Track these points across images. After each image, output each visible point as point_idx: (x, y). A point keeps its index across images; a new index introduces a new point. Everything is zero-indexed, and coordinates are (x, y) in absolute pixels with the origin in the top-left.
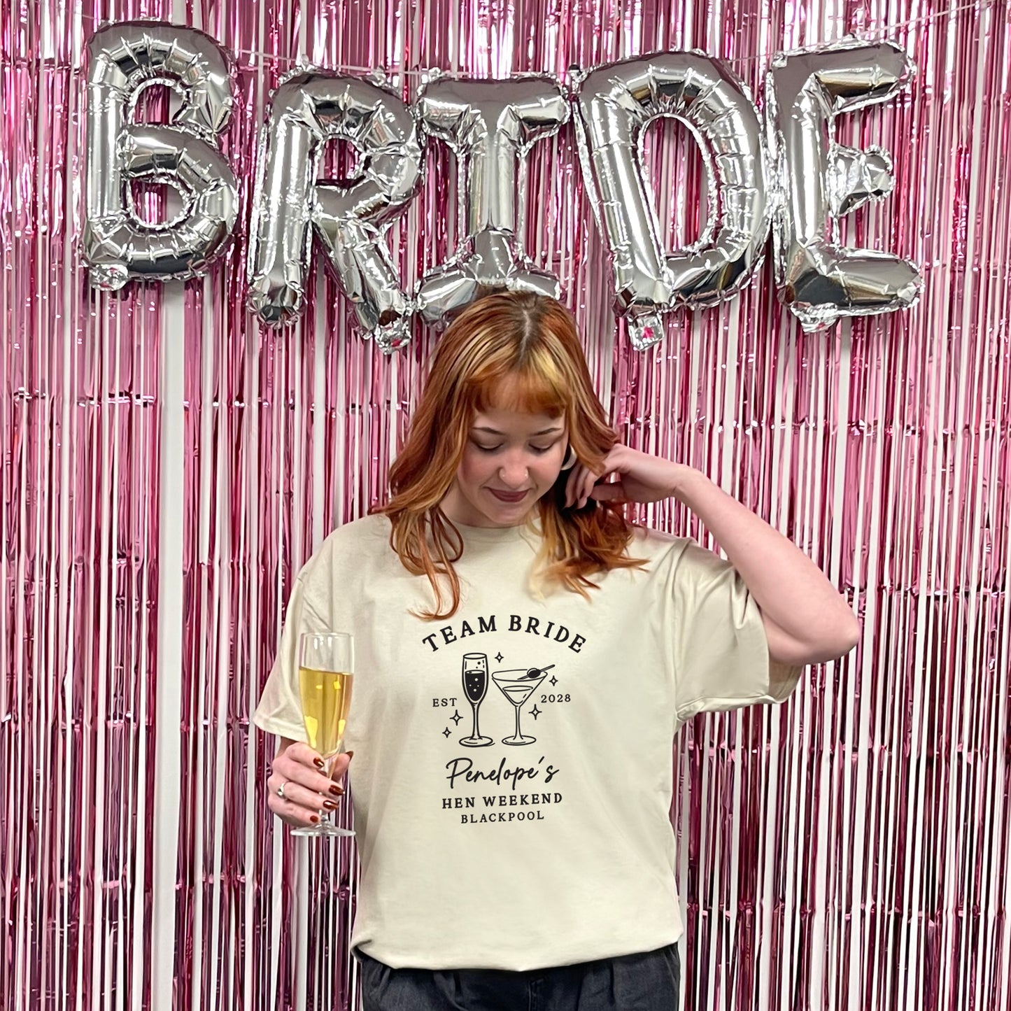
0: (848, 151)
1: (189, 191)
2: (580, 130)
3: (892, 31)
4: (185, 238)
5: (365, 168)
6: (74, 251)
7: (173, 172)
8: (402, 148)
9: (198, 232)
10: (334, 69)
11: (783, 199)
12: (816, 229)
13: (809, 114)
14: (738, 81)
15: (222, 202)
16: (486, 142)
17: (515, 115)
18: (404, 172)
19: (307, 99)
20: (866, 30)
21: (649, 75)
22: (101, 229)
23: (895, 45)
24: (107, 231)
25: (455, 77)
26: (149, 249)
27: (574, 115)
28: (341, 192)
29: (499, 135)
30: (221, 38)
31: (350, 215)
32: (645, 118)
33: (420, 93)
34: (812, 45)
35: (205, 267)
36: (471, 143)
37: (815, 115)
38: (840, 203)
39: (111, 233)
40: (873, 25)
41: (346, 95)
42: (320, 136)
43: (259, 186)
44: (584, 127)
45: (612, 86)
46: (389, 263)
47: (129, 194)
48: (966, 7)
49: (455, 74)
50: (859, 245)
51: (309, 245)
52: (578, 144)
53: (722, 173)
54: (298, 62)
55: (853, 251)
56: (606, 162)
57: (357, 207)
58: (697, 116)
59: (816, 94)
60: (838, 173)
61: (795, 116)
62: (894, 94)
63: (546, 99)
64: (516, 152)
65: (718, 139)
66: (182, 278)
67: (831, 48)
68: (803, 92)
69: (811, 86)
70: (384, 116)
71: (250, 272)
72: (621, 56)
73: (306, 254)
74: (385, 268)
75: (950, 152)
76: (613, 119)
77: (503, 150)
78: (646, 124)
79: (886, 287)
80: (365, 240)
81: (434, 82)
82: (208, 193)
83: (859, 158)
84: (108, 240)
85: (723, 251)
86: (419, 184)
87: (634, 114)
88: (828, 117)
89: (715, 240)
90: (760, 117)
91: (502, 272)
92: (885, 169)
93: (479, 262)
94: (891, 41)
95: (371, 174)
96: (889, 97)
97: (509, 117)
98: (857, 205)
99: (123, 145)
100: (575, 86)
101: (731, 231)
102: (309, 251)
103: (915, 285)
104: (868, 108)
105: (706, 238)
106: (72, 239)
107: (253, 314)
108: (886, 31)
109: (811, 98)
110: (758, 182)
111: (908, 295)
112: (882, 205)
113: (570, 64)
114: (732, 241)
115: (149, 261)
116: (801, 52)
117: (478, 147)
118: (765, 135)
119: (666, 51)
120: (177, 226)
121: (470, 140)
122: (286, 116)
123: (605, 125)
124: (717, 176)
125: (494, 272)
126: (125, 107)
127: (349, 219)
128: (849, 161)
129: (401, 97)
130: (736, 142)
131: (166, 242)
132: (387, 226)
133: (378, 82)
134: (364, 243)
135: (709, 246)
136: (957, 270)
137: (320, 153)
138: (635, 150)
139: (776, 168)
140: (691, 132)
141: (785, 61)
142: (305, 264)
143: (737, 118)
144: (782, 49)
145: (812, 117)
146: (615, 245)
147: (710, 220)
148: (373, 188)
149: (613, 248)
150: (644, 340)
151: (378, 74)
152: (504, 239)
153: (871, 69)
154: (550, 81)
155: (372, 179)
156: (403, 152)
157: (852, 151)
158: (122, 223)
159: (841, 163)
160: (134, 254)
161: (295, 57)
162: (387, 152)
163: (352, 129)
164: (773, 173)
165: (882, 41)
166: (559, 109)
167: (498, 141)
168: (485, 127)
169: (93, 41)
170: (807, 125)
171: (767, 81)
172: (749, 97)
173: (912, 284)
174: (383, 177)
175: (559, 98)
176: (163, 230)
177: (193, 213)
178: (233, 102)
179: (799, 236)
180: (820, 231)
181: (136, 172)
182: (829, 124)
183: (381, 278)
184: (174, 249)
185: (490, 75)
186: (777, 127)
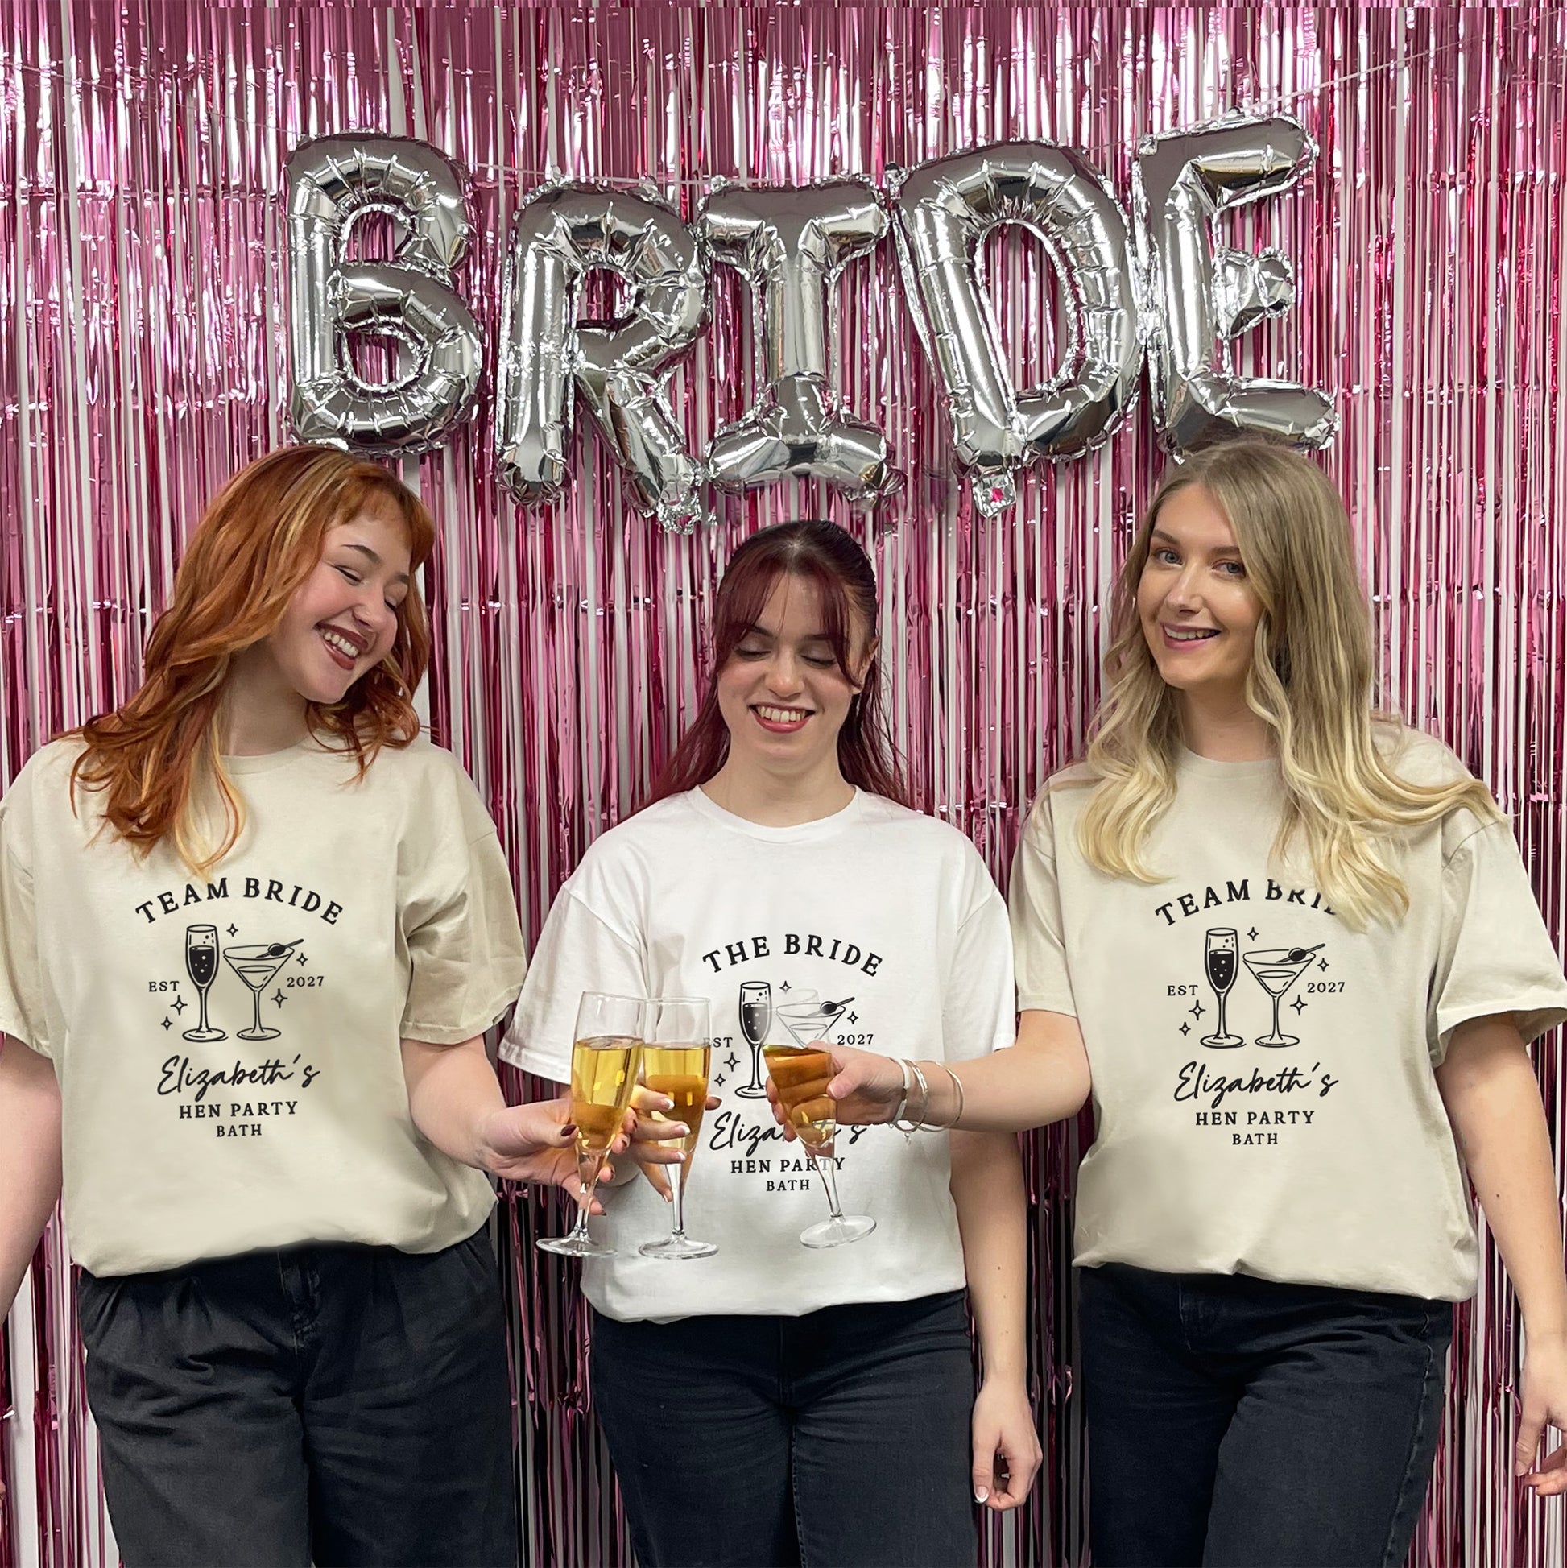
0: (1239, 255)
1: (421, 343)
2: (902, 244)
3: (1288, 101)
4: (417, 402)
5: (637, 305)
6: (280, 423)
7: (399, 320)
8: (681, 279)
9: (432, 394)
10: (593, 181)
11: (1158, 320)
12: (1201, 356)
13: (1186, 212)
14: (1097, 174)
15: (461, 355)
16: (785, 266)
17: (819, 231)
18: (685, 308)
19: (560, 222)
20: (1255, 102)
21: (984, 173)
22: (310, 395)
23: (1291, 120)
24: (319, 398)
25: (745, 186)
26: (373, 417)
27: (895, 227)
28: (608, 336)
29: (801, 256)
30: (449, 150)
31: (619, 365)
32: (982, 227)
33: (701, 208)
34: (1189, 123)
35: (443, 436)
36: (766, 268)
37: (1193, 213)
38: (1231, 322)
39: (326, 400)
40: (1264, 95)
41: (609, 215)
42: (579, 266)
43: (505, 332)
44: (907, 241)
45: (939, 189)
46: (672, 421)
47: (345, 350)
48: (1379, 68)
49: (744, 182)
50: (1258, 374)
51: (570, 403)
52: (901, 263)
53: (1081, 291)
54: (548, 177)
55: (1249, 380)
56: (935, 285)
57: (628, 354)
58: (1047, 220)
59: (1194, 187)
60: (1226, 281)
61: (1169, 216)
62: (1293, 181)
63: (857, 208)
64: (823, 276)
65: (1074, 249)
66: (416, 451)
67: (1212, 128)
68: (1177, 186)
69: (1186, 177)
70: (656, 239)
71: (499, 440)
72: (951, 149)
73: (567, 414)
74: (666, 428)
75: (1367, 249)
76: (942, 230)
77: (806, 276)
78: (983, 234)
79: (1291, 426)
80: (640, 394)
81: (718, 194)
82: (443, 345)
83: (1251, 264)
84: (322, 409)
85: (1086, 388)
86: (705, 322)
87: (968, 223)
88: (1212, 215)
89: (1076, 375)
90: (1125, 218)
91: (813, 427)
92: (1285, 277)
93: (783, 416)
94: (1286, 115)
95: (645, 312)
96: (1286, 185)
97: (812, 233)
98: (1252, 323)
99: (334, 289)
100: (894, 190)
101: (1095, 364)
102: (570, 411)
103: (1328, 421)
104: (1261, 200)
105: (1065, 373)
106: (277, 409)
107: (504, 492)
108: (1280, 102)
109: (1188, 193)
110: (1126, 300)
111: (1319, 434)
112: (1285, 320)
113: (887, 163)
114: (1098, 376)
115: (373, 432)
116: (1174, 135)
117: (775, 274)
118: (1133, 241)
119: (1005, 142)
120: (407, 387)
121: (766, 264)
122: (534, 245)
123: (933, 239)
124: (1076, 295)
125: (802, 427)
126: (335, 241)
127: (619, 370)
128: (1240, 268)
129: (677, 213)
130: (1097, 251)
131: (394, 407)
132: (667, 376)
133: (648, 196)
134: (639, 398)
135: (1070, 384)
136: (1382, 395)
137: (579, 288)
138: (971, 266)
139: (1149, 281)
140: (1041, 243)
141: (1155, 146)
142: (567, 428)
143: (1096, 220)
144: (1151, 132)
145: (1189, 216)
146: (952, 387)
147: (1069, 350)
148: (647, 329)
149: (949, 391)
150: (993, 504)
151: (649, 186)
152: (813, 387)
153: (1262, 152)
154: (863, 186)
155: (646, 318)
156: (682, 283)
157: (1242, 256)
158: (338, 387)
159: (1231, 271)
160: (354, 424)
161: (544, 170)
162: (663, 284)
163: (619, 257)
164: (1145, 287)
165: (1275, 115)
166: (875, 221)
167: (801, 265)
168: (783, 248)
169: (293, 162)
170: (1185, 228)
171: (1134, 173)
172: (1111, 195)
173: (1323, 420)
174: (659, 315)
175: (873, 206)
176: (390, 393)
177: (425, 370)
178: (470, 229)
179: (1180, 367)
180: (1205, 358)
181: (353, 322)
182: (1214, 223)
183: (662, 441)
184: (405, 416)
185: (788, 182)
186: (1148, 230)
